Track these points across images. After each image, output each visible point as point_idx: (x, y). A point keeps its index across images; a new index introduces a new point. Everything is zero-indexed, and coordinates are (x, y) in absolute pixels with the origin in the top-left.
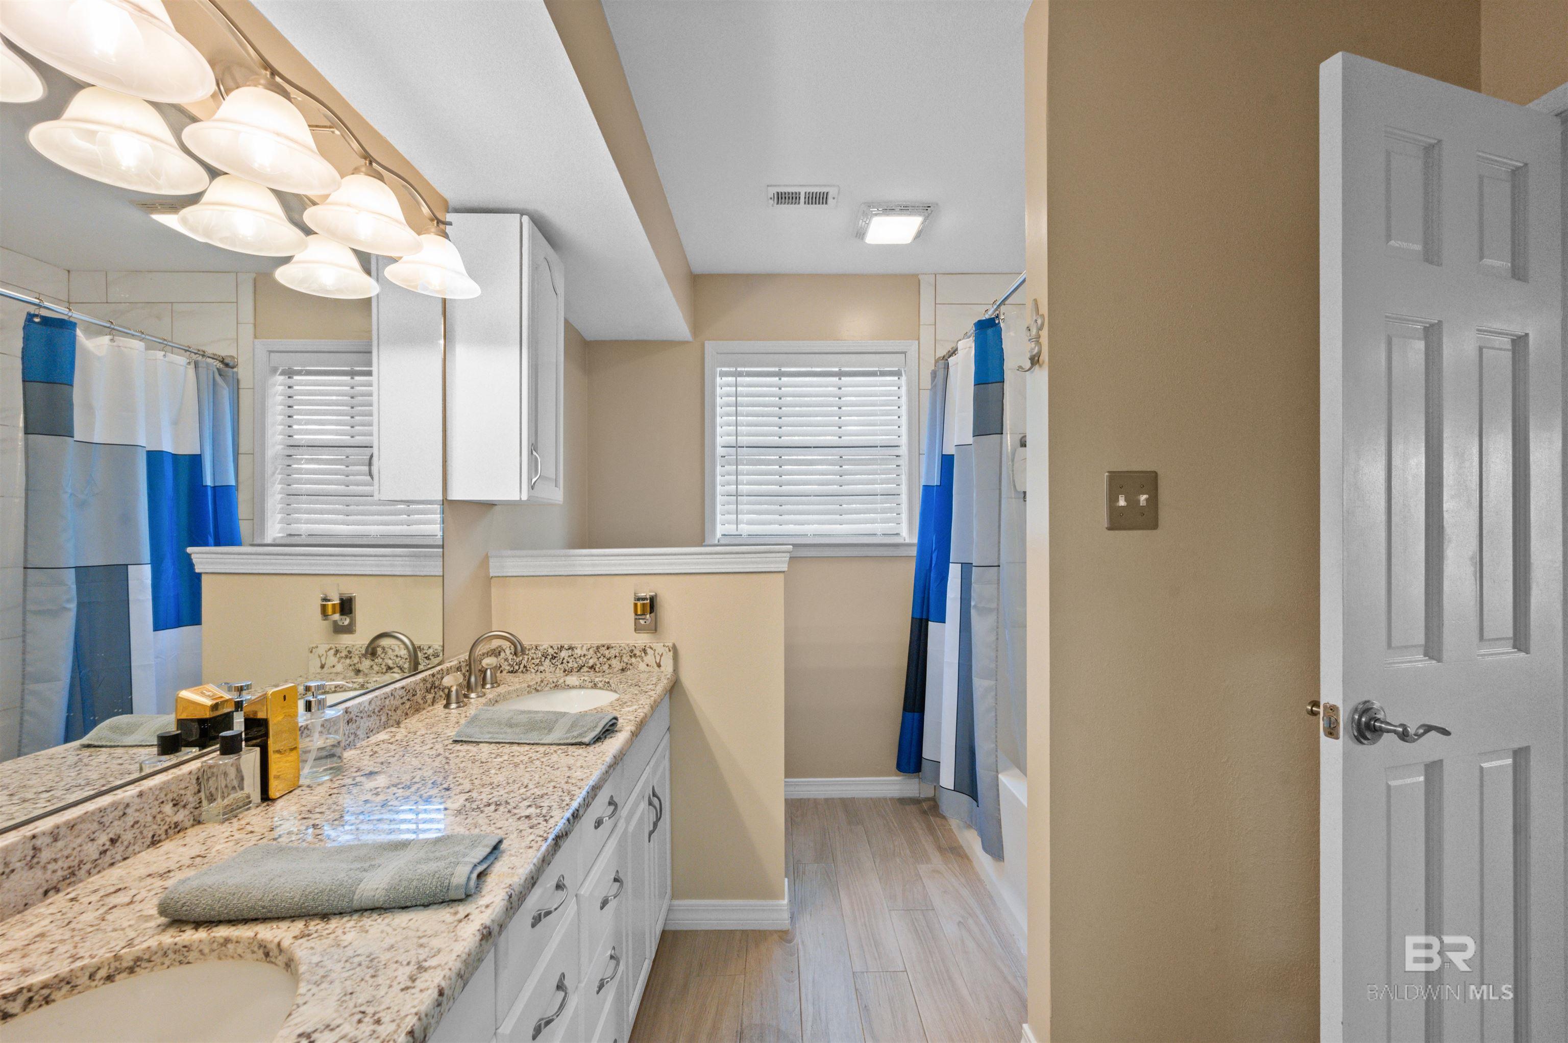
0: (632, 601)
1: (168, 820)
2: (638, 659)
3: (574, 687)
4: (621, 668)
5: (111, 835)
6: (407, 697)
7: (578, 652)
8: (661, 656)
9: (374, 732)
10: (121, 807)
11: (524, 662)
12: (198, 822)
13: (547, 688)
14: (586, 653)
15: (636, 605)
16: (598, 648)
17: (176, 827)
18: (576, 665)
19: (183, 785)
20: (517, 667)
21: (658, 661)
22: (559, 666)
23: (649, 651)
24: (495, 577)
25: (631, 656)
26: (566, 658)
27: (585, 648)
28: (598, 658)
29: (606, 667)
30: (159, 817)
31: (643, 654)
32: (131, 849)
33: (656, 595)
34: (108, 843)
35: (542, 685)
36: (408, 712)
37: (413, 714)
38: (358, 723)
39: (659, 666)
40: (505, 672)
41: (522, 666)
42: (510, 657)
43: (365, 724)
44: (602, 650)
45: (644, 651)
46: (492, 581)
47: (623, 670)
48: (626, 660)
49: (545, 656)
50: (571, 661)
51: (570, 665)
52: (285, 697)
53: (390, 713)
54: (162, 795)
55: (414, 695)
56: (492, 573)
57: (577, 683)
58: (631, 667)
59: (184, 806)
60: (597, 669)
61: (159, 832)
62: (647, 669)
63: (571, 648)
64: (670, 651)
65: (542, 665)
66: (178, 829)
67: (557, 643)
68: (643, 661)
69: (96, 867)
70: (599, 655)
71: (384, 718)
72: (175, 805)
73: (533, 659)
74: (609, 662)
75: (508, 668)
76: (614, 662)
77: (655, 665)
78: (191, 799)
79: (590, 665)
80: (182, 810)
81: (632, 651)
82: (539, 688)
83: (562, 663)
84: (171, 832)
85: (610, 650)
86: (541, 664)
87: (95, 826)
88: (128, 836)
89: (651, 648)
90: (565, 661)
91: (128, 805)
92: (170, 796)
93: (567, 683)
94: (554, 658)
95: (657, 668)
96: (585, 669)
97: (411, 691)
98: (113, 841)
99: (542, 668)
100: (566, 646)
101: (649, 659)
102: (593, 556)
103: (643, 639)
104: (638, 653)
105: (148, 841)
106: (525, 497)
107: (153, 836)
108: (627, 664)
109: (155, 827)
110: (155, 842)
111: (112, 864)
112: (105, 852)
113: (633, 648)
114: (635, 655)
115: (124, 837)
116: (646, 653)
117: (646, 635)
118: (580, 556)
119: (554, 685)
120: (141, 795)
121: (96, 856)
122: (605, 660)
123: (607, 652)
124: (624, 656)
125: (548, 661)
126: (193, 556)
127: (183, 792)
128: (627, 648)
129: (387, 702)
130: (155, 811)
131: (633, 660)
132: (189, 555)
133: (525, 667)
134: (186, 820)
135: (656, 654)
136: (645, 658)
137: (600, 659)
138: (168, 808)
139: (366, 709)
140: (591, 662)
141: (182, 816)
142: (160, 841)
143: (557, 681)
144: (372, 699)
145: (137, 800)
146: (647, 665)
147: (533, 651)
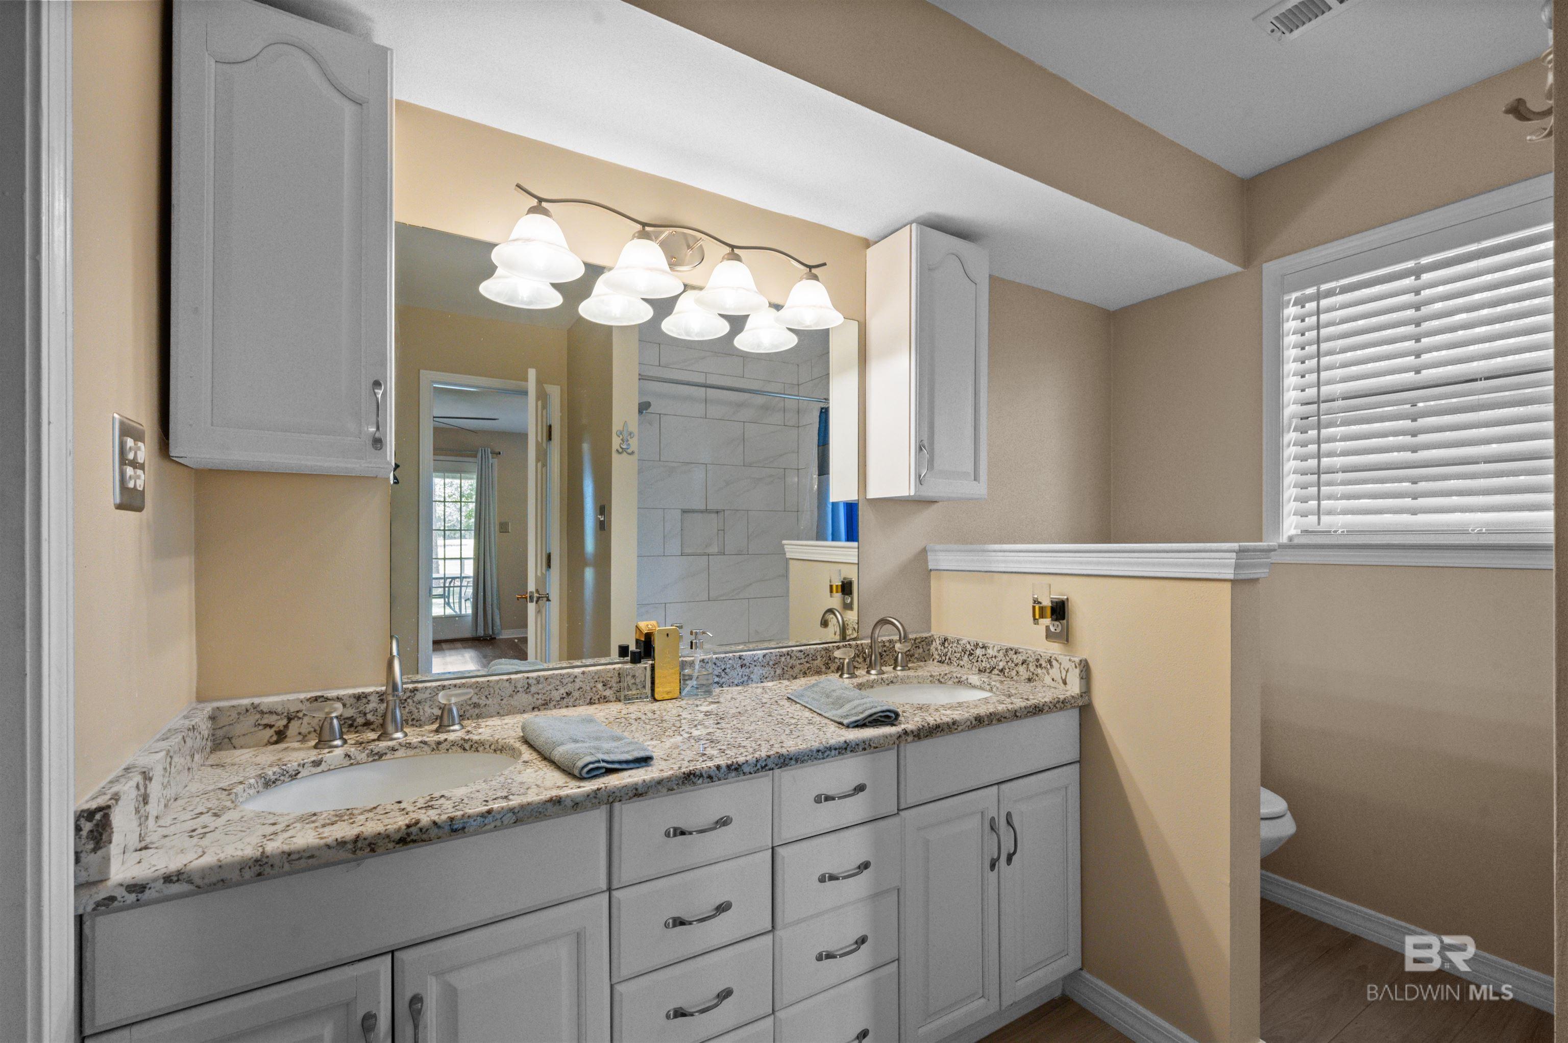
0: (1031, 604)
1: (600, 693)
2: (1044, 671)
3: (974, 687)
4: (1027, 677)
5: (567, 690)
6: (806, 660)
7: (991, 652)
8: (1067, 672)
9: (768, 679)
10: (572, 677)
11: (949, 654)
12: (618, 700)
13: (950, 682)
14: (997, 654)
15: (1034, 608)
16: (1007, 651)
17: (605, 698)
18: (988, 666)
19: (609, 675)
20: (944, 658)
21: (1064, 678)
22: (975, 664)
23: (1054, 663)
24: (934, 570)
25: (1037, 666)
26: (981, 657)
27: (996, 649)
28: (1007, 662)
29: (1014, 673)
30: (594, 689)
31: (1049, 666)
32: (577, 702)
33: (1067, 599)
34: (565, 694)
35: (946, 677)
36: (807, 672)
37: (812, 675)
38: (751, 669)
39: (1065, 683)
40: (936, 661)
41: (947, 658)
42: (939, 647)
43: (758, 671)
44: (1011, 653)
45: (1050, 662)
46: (932, 573)
47: (1029, 680)
48: (1032, 670)
49: (964, 651)
50: (984, 660)
51: (983, 664)
52: (668, 635)
53: (785, 668)
54: (596, 677)
55: (813, 660)
56: (930, 567)
57: (978, 683)
58: (1037, 679)
59: (610, 688)
60: (1006, 674)
61: (594, 698)
62: (1053, 684)
63: (984, 647)
64: (1076, 667)
65: (962, 660)
66: (605, 700)
67: (973, 640)
68: (1048, 674)
69: (558, 706)
70: (1008, 659)
71: (779, 671)
72: (604, 685)
73: (955, 652)
74: (1017, 668)
75: (937, 657)
76: (1022, 669)
77: (1061, 682)
78: (614, 685)
79: (1000, 667)
80: (608, 690)
81: (1038, 660)
82: (942, 680)
83: (977, 661)
84: (601, 700)
85: (1018, 655)
86: (960, 659)
87: (558, 683)
88: (576, 694)
89: (1057, 661)
90: (979, 659)
91: (576, 677)
92: (601, 679)
93: (970, 681)
94: (971, 654)
95: (1062, 685)
96: (996, 672)
97: (811, 656)
98: (568, 694)
99: (962, 663)
100: (980, 644)
101: (1055, 672)
102: (1004, 551)
103: (1054, 649)
104: (1044, 664)
105: (588, 701)
106: (912, 493)
107: (591, 699)
108: (1033, 674)
109: (592, 694)
110: (591, 703)
111: (567, 707)
112: (563, 698)
113: (1039, 657)
114: (1041, 665)
115: (573, 694)
116: (1051, 666)
117: (1056, 645)
118: (995, 551)
119: (957, 680)
120: (583, 673)
121: (559, 699)
122: (1013, 665)
123: (1015, 657)
124: (1031, 664)
125: (966, 656)
126: (785, 546)
127: (609, 679)
128: (1033, 656)
129: (783, 659)
130: (592, 684)
131: (1039, 671)
132: (783, 546)
133: (950, 659)
134: (611, 696)
135: (1062, 669)
136: (1050, 671)
137: (1009, 664)
138: (600, 686)
139: (760, 660)
140: (1001, 665)
141: (608, 693)
142: (594, 703)
143: (961, 677)
144: (767, 654)
145: (581, 675)
146: (1053, 680)
147: (955, 645)
